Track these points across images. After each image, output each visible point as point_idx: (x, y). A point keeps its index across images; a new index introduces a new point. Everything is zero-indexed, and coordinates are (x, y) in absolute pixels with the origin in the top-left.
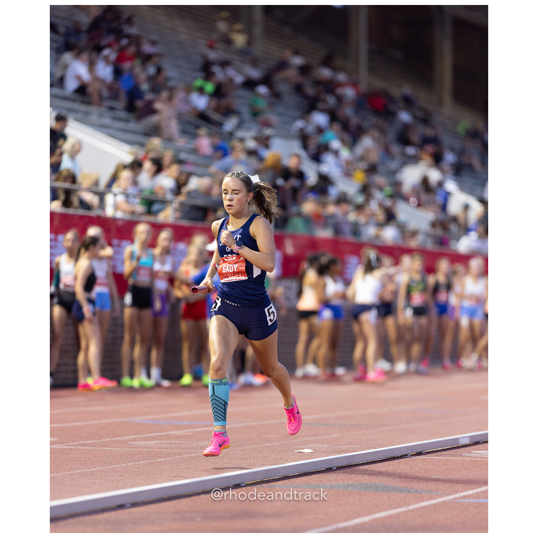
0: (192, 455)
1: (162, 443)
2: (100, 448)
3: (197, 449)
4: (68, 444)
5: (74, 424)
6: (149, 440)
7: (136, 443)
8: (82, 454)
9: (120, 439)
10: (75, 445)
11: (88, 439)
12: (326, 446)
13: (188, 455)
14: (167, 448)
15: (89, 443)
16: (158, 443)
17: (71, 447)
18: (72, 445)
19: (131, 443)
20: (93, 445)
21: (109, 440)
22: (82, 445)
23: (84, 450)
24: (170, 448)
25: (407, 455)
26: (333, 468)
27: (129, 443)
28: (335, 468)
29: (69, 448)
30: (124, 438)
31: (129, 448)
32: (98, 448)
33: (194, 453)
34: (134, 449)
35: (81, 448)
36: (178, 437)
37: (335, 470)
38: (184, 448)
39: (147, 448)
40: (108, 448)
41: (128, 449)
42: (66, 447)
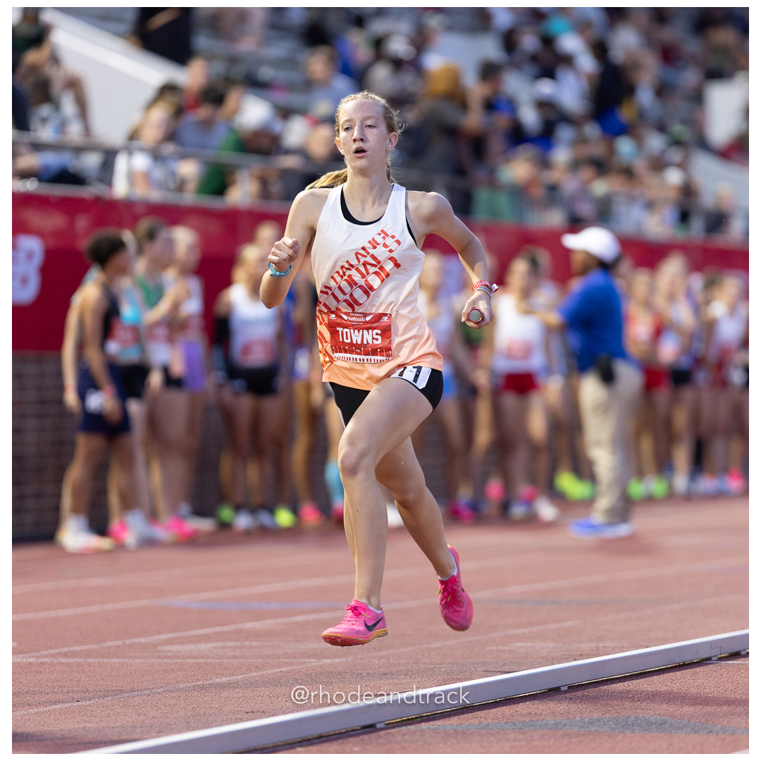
0: (284, 669)
1: (225, 648)
2: (101, 660)
3: (295, 658)
4: (38, 654)
5: (53, 613)
6: (200, 642)
7: (174, 648)
8: (65, 672)
9: (143, 640)
10: (52, 656)
11: (78, 643)
12: (551, 645)
13: (276, 670)
14: (234, 657)
15: (81, 651)
16: (217, 648)
17: (43, 660)
18: (44, 656)
19: (163, 648)
20: (88, 654)
21: (119, 643)
22: (66, 655)
23: (68, 664)
24: (242, 657)
25: (709, 659)
26: (562, 689)
27: (159, 648)
28: (566, 688)
29: (40, 661)
30: (151, 639)
31: (159, 657)
32: (97, 660)
33: (287, 664)
34: (169, 661)
35: (64, 660)
36: (257, 635)
37: (565, 692)
38: (269, 656)
39: (195, 657)
40: (116, 660)
41: (156, 661)
42: (33, 660)
